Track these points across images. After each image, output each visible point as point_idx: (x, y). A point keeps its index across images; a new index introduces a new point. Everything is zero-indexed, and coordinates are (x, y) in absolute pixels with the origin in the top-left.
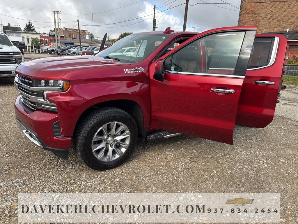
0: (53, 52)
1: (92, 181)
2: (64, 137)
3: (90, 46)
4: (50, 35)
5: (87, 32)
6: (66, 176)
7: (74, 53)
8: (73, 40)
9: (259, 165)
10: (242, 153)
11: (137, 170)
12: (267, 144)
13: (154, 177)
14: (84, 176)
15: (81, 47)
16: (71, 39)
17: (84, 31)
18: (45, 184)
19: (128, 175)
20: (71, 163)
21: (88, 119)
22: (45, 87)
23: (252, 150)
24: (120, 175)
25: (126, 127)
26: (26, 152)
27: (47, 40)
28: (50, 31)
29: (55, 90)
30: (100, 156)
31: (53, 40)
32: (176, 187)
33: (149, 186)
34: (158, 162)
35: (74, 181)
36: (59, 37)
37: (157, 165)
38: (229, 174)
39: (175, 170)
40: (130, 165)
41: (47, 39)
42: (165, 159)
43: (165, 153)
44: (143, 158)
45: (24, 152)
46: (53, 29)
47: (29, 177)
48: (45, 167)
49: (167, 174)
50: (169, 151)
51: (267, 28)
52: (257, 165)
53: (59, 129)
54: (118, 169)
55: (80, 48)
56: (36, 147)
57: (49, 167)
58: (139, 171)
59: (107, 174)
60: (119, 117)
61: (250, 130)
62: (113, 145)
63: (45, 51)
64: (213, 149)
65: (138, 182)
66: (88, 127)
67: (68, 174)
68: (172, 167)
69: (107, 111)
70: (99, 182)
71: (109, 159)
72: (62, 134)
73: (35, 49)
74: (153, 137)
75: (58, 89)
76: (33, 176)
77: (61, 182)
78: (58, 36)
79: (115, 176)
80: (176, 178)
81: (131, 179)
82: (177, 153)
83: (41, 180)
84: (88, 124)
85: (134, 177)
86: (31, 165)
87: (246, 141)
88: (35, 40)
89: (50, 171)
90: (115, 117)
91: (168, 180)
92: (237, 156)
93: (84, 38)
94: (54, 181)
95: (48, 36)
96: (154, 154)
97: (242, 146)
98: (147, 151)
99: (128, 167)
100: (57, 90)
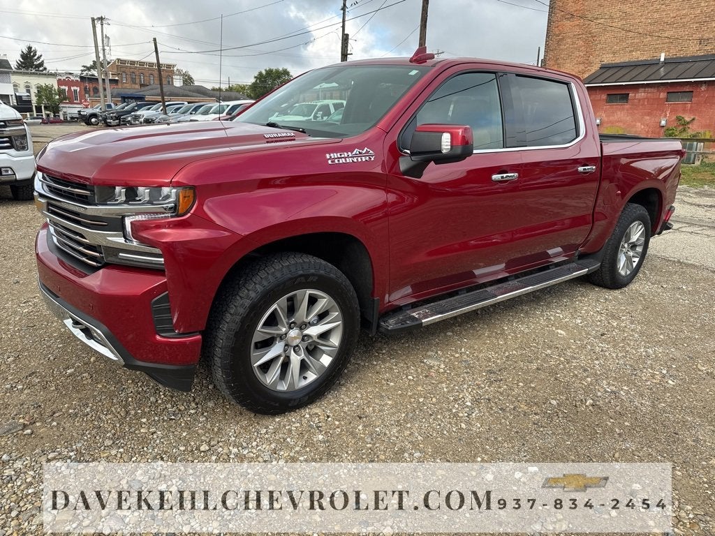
0: (93, 120)
1: (254, 444)
2: (183, 334)
3: (186, 103)
4: (82, 78)
5: (175, 69)
6: (184, 434)
7: (149, 122)
8: (143, 89)
9: (655, 381)
10: (607, 354)
11: (363, 409)
12: (660, 330)
13: (409, 425)
14: (232, 430)
15: (165, 107)
16: (137, 86)
17: (169, 66)
18: (135, 458)
19: (343, 423)
20: (191, 399)
21: (238, 284)
22: (125, 206)
23: (629, 345)
24: (324, 424)
25: (334, 303)
26: (71, 375)
27: (75, 91)
28: (83, 68)
29: (154, 213)
30: (270, 378)
31: (91, 89)
32: (469, 449)
33: (402, 450)
34: (409, 385)
35: (209, 445)
36: (107, 82)
37: (409, 394)
38: (591, 408)
39: (457, 406)
40: (342, 396)
41: (75, 88)
42: (426, 376)
43: (423, 362)
44: (371, 377)
45: (64, 376)
46: (89, 64)
47: (87, 441)
48: (127, 413)
49: (439, 417)
50: (430, 357)
51: (614, 53)
52: (649, 383)
53: (170, 313)
54: (315, 409)
55: (162, 107)
56: (95, 362)
57: (136, 413)
58: (369, 411)
59: (290, 422)
60: (317, 278)
61: (610, 298)
62: (300, 349)
63: (72, 118)
64: (535, 347)
65: (372, 439)
66: (242, 305)
67: (188, 427)
68: (448, 398)
69: (287, 264)
70: (273, 446)
71: (292, 384)
72: (177, 326)
73: (48, 112)
74: (396, 324)
75: (164, 211)
76: (98, 438)
77: (174, 451)
78: (104, 80)
79: (310, 426)
80: (463, 426)
81: (352, 433)
82: (450, 360)
83: (123, 447)
84: (240, 297)
85: (360, 427)
86: (88, 410)
87: (609, 323)
88: (46, 90)
89: (142, 423)
90: (306, 276)
91: (445, 432)
92: (597, 362)
93: (170, 83)
94: (156, 450)
95: (79, 80)
96: (396, 365)
97: (602, 335)
98: (377, 359)
99: (338, 402)
100: (161, 213)
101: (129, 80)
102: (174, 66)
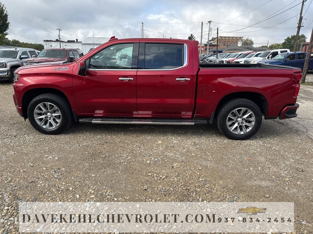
2: (19, 106)
17: (240, 38)
36: (208, 46)
43: (97, 136)
62: (51, 119)
82: (105, 137)
93: (236, 45)
95: (204, 45)
96: (90, 135)
101: (223, 45)
102: (243, 37)
